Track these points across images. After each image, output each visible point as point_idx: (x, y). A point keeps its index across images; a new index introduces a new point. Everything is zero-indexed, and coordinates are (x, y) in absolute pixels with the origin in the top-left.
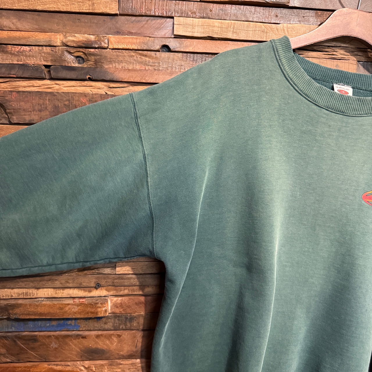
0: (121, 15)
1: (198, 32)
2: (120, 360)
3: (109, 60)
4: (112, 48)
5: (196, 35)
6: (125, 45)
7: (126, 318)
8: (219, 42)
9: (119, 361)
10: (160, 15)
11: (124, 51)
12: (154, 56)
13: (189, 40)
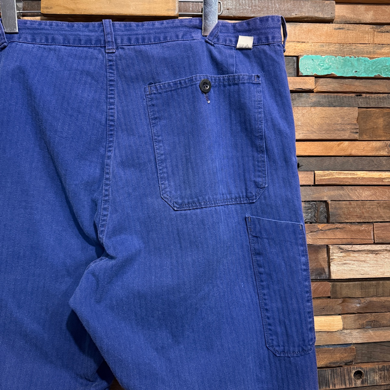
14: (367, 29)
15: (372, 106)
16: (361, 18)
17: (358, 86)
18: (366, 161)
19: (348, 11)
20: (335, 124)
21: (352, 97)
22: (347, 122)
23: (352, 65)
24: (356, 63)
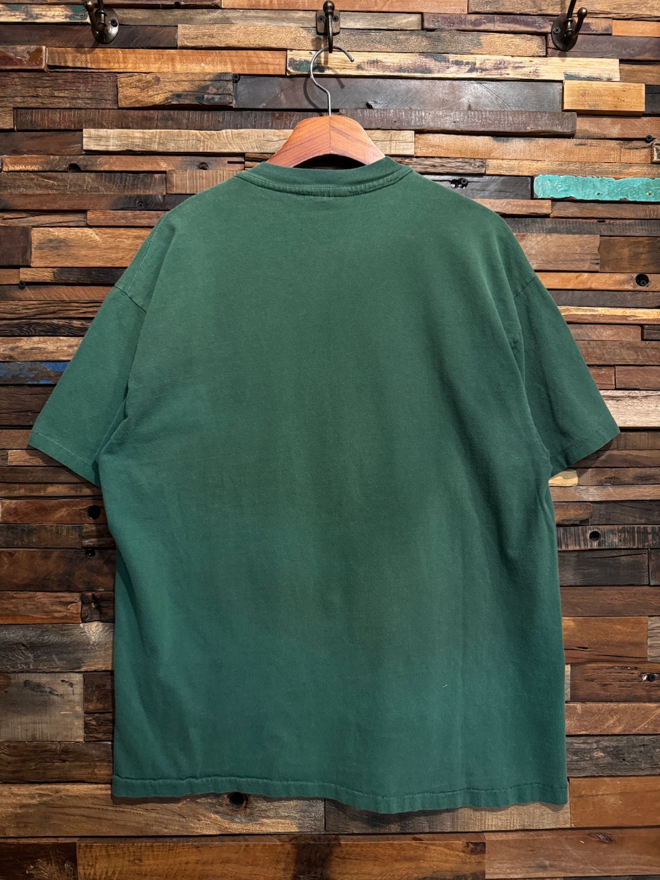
0: (18, 131)
1: (113, 146)
2: (13, 592)
3: (3, 185)
4: (7, 170)
5: (111, 148)
6: (24, 167)
7: (23, 530)
8: (144, 157)
9: (11, 593)
10: (67, 128)
11: (22, 174)
12: (61, 178)
13: (104, 156)
14: (612, 145)
15: (616, 234)
16: (605, 132)
17: (601, 211)
18: (607, 296)
19: (591, 125)
20: (573, 253)
21: (593, 223)
22: (587, 252)
23: (595, 187)
24: (598, 185)
